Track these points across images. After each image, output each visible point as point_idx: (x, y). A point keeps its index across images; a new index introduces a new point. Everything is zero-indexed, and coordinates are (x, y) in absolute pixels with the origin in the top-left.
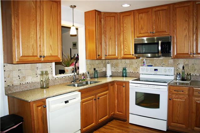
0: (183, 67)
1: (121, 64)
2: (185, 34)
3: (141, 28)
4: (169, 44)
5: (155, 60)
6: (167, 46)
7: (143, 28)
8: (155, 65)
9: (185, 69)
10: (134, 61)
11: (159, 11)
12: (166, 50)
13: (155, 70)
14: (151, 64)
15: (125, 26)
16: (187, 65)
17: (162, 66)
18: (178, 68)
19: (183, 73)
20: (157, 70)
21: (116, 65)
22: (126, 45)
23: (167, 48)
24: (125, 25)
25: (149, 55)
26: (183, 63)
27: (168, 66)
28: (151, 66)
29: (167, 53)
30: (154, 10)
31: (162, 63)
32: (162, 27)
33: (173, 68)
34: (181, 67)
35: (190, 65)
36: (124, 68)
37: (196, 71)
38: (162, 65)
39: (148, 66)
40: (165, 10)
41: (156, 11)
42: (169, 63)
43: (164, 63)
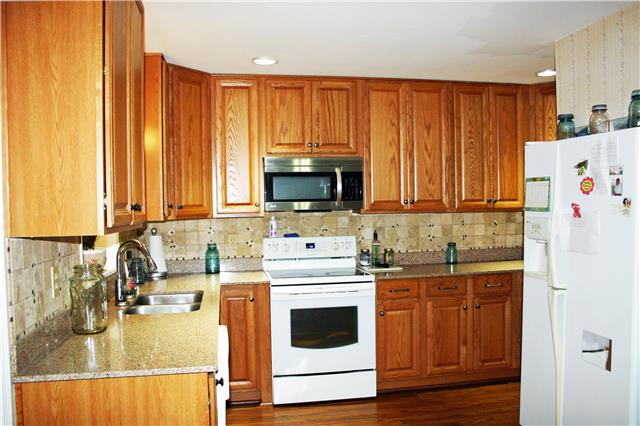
0: (375, 235)
1: (195, 234)
2: (391, 156)
3: (281, 129)
4: (358, 176)
5: (303, 218)
6: (354, 181)
7: (287, 130)
8: (304, 234)
9: (379, 238)
10: (239, 225)
11: (331, 89)
12: (353, 193)
13: (308, 246)
14: (291, 229)
15: (231, 119)
16: (381, 228)
17: (322, 235)
18: (360, 239)
19: (376, 249)
20: (313, 245)
21: (179, 239)
22: (234, 176)
23: (354, 187)
24: (230, 115)
25: (306, 205)
26: (371, 224)
27: (336, 234)
28: (296, 235)
29: (354, 199)
30: (316, 85)
31: (320, 227)
32: (337, 133)
33: (352, 239)
34: (368, 234)
35: (386, 229)
36: (212, 247)
37: (400, 242)
38: (321, 232)
39: (286, 236)
40: (346, 89)
41: (323, 89)
42: (340, 225)
43: (325, 227)
